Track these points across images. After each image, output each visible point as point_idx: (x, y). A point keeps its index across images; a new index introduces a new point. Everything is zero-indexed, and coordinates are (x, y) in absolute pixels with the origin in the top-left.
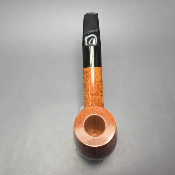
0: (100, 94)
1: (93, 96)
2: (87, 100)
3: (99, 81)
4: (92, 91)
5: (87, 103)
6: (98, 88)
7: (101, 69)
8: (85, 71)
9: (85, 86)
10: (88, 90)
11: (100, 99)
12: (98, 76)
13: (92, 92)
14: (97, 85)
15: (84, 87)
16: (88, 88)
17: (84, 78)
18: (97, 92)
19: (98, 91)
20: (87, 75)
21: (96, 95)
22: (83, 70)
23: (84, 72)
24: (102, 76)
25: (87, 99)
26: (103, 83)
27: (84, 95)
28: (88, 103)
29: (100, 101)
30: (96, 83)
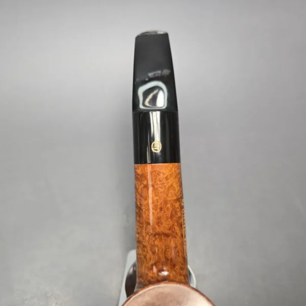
0: (179, 234)
1: (161, 240)
2: (146, 250)
3: (175, 198)
4: (157, 227)
5: (145, 257)
6: (172, 217)
7: (179, 168)
8: (139, 171)
9: (139, 210)
10: (148, 224)
11: (179, 247)
12: (172, 185)
13: (158, 230)
14: (171, 209)
15: (137, 213)
16: (149, 219)
17: (136, 189)
18: (170, 229)
19: (173, 225)
20: (145, 183)
21: (167, 235)
22: (135, 169)
23: (136, 174)
24: (181, 186)
25: (144, 246)
26: (186, 202)
27: (138, 233)
28: (148, 257)
29: (178, 252)
30: (169, 205)
